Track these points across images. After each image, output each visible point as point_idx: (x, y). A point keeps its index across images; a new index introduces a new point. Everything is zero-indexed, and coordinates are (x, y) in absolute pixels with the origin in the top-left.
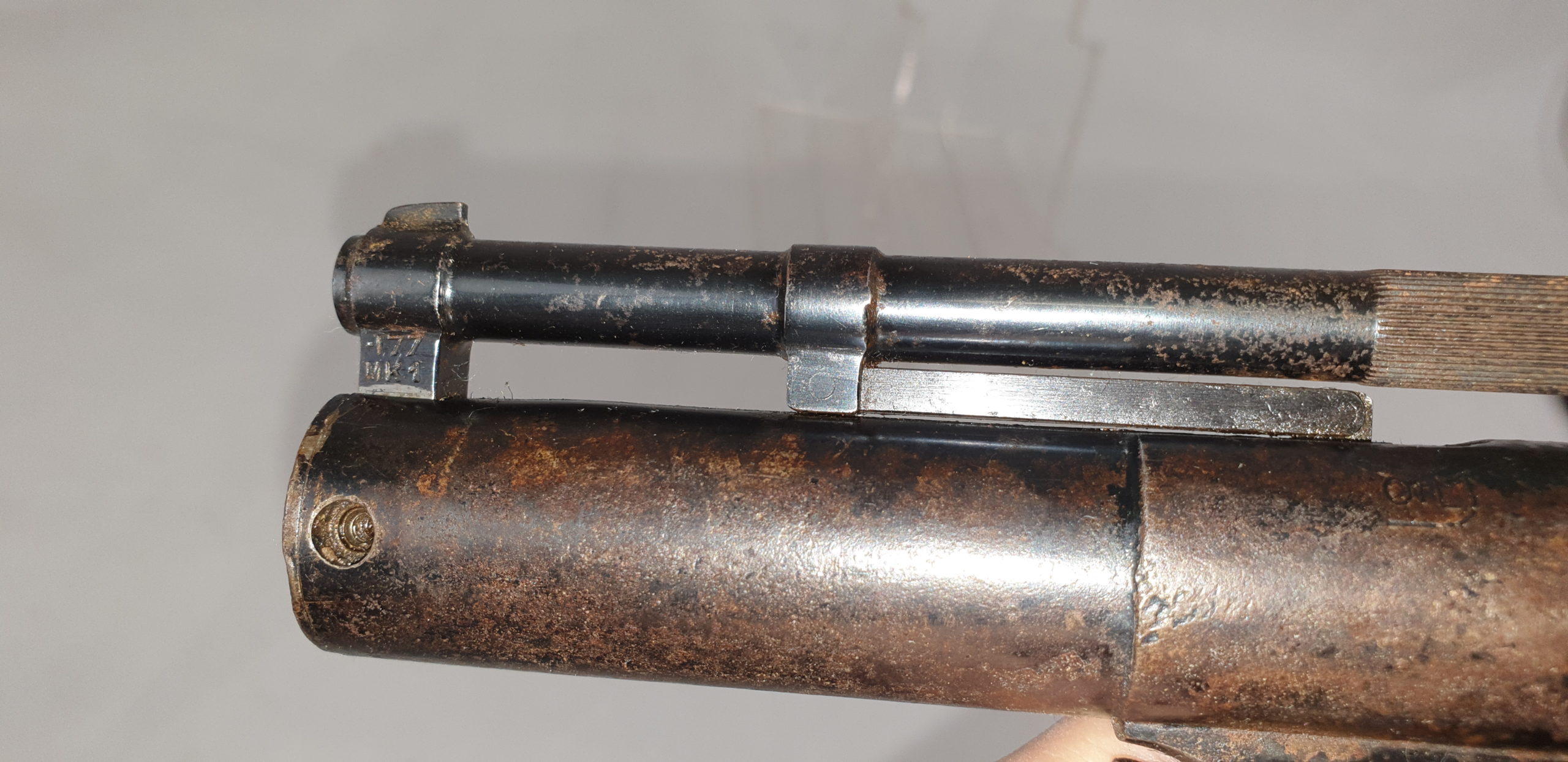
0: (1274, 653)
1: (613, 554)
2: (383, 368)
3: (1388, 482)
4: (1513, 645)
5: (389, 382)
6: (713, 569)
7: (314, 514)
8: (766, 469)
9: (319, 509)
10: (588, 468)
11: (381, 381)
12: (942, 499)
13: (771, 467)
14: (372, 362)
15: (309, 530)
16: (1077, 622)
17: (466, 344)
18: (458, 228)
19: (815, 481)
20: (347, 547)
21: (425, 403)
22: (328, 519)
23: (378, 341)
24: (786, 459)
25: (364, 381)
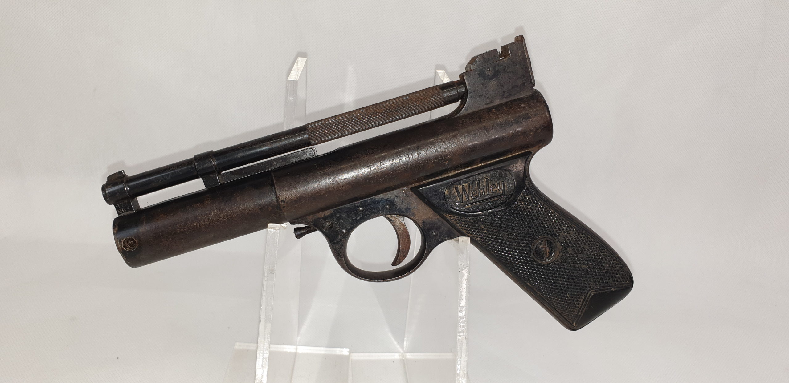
0: (305, 202)
1: (183, 229)
2: (122, 210)
3: (316, 165)
4: (343, 187)
5: (124, 212)
6: (203, 224)
7: (122, 243)
8: (205, 203)
9: (123, 242)
10: (171, 215)
11: (123, 213)
12: (240, 197)
13: (206, 202)
14: (119, 209)
15: (123, 246)
16: (271, 209)
17: (136, 199)
18: (124, 176)
19: (215, 202)
20: (131, 246)
21: (134, 213)
22: (125, 243)
23: (118, 205)
24: (208, 199)
25: (119, 214)
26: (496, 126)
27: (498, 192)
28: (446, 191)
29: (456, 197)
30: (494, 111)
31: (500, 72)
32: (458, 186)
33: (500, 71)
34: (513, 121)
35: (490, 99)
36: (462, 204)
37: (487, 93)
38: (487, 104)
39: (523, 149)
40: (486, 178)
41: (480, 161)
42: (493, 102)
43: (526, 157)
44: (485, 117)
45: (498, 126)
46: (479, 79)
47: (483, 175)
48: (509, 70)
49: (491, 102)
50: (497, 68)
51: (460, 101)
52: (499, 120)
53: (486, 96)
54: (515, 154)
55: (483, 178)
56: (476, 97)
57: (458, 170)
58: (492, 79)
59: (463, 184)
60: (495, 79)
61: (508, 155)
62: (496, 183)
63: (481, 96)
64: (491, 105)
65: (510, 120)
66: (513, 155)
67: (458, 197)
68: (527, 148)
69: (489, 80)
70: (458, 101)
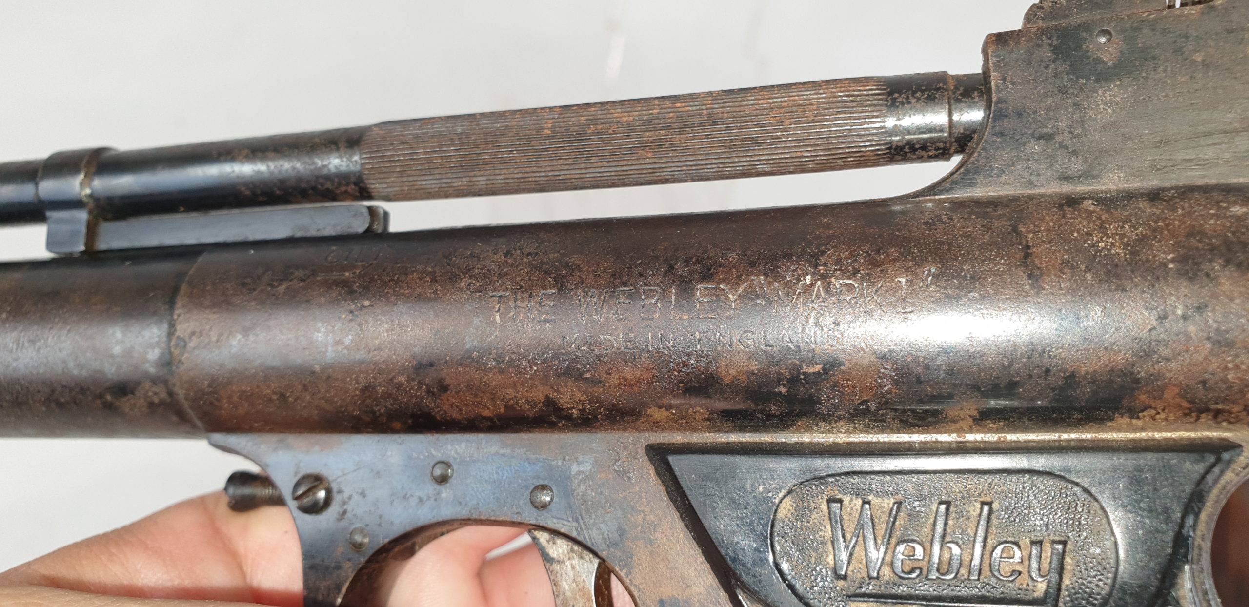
26: (1083, 267)
27: (1024, 580)
28: (788, 501)
29: (824, 543)
30: (1092, 208)
31: (1154, 58)
32: (846, 499)
33: (1157, 52)
34: (1172, 261)
35: (1085, 161)
36: (841, 583)
37: (1079, 131)
38: (1065, 178)
39: (1198, 418)
40: (983, 503)
41: (975, 413)
42: (1094, 177)
43: (1203, 459)
44: (1042, 220)
45: (1089, 269)
46: (1052, 66)
47: (973, 482)
48: (1199, 57)
49: (1087, 175)
50: (1146, 38)
51: (956, 159)
52: (1102, 245)
53: (1068, 143)
54: (1150, 434)
55: (967, 497)
56: (1024, 140)
57: (867, 429)
58: (1112, 81)
59: (870, 498)
60: (1125, 80)
61: (1119, 430)
62: (1028, 541)
63: (1049, 137)
64: (1082, 188)
65: (1155, 256)
66: (1143, 435)
67: (831, 549)
68: (1218, 416)
69: (1097, 81)
70: (948, 159)
